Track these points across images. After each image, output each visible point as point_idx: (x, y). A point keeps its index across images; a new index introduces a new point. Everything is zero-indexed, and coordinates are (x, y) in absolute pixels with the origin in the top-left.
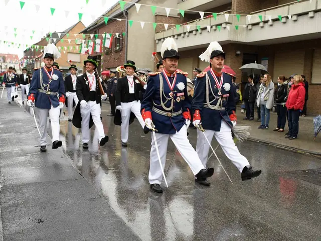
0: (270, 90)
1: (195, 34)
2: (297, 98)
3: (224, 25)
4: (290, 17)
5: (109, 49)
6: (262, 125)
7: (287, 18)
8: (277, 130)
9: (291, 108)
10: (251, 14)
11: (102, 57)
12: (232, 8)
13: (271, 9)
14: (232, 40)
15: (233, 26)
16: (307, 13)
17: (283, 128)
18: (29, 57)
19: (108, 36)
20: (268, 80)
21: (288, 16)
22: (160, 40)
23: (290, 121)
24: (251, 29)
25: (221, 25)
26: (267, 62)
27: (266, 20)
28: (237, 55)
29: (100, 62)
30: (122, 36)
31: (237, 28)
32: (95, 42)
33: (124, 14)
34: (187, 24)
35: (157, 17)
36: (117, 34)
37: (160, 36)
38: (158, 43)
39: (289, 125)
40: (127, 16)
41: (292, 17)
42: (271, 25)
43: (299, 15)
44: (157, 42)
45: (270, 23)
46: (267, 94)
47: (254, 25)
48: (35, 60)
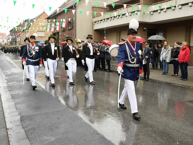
0: (169, 51)
1: (118, 18)
2: (186, 56)
3: (136, 12)
4: (177, 6)
5: (64, 28)
6: (164, 72)
7: (175, 7)
8: (174, 75)
9: (182, 62)
10: (152, 5)
11: (60, 33)
12: (140, 2)
13: (165, 2)
14: (141, 21)
15: (142, 12)
16: (188, 4)
17: (177, 74)
18: (13, 34)
19: (64, 20)
20: (167, 45)
21: (176, 6)
22: (96, 22)
23: (182, 70)
24: (152, 14)
25: (134, 12)
26: (162, 34)
27: (162, 8)
28: (144, 30)
29: (58, 36)
30: (73, 20)
31: (144, 13)
32: (55, 25)
33: (74, 7)
34: (113, 12)
35: (94, 8)
36: (70, 19)
37: (96, 19)
39: (181, 72)
40: (75, 8)
41: (178, 6)
42: (165, 12)
43: (183, 5)
44: (94, 23)
46: (166, 54)
47: (154, 11)
48: (17, 36)
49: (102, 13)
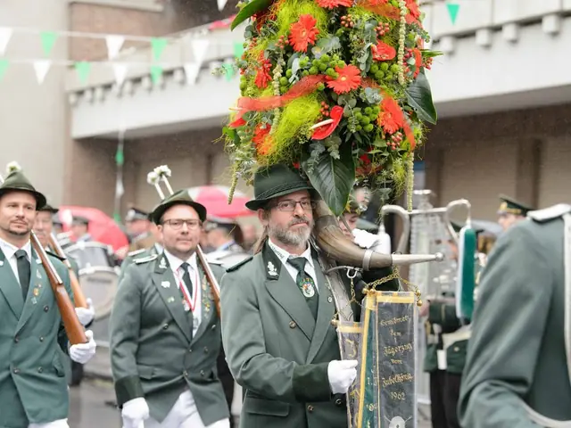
22: (80, 93)
26: (421, 179)
35: (76, 8)
38: (76, 105)
44: (73, 99)
49: (114, 42)
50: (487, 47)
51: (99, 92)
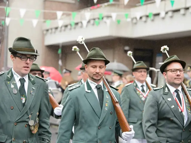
3: (105, 19)
22: (47, 30)
24: (135, 24)
35: (46, 2)
37: (48, 25)
38: (46, 34)
42: (153, 20)
43: (174, 11)
44: (45, 32)
45: (151, 17)
50: (184, 15)
51: (54, 30)
